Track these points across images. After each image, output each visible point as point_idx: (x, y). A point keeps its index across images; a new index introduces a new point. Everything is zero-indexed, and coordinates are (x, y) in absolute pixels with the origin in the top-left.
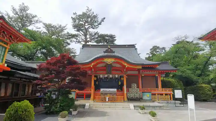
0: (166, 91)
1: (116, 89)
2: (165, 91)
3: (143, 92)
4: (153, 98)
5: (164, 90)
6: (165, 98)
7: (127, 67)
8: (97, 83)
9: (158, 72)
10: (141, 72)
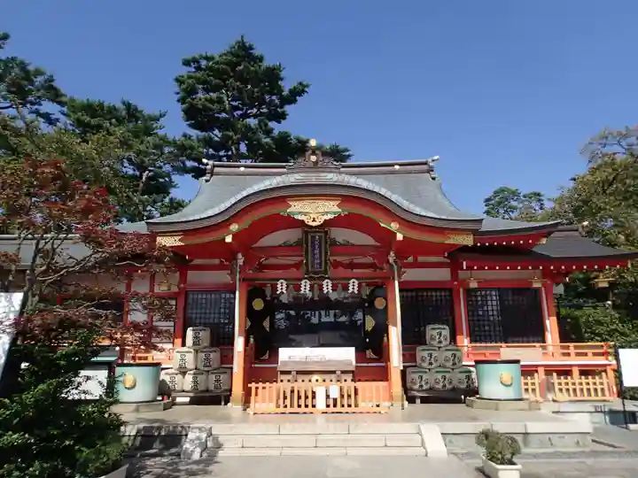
0: (586, 354)
1: (352, 350)
2: (578, 354)
3: (477, 362)
4: (527, 390)
5: (572, 351)
6: (585, 387)
7: (400, 237)
8: (266, 324)
9: (541, 268)
10: (465, 268)
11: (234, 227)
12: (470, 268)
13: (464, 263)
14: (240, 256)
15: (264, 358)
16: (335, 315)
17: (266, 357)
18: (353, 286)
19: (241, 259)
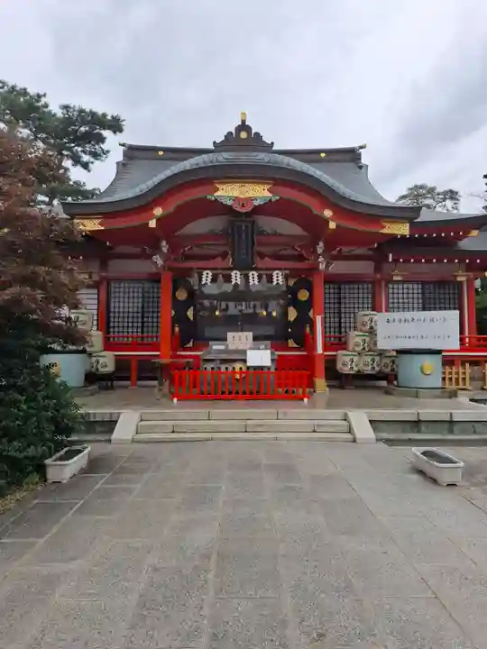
7: (332, 225)
8: (190, 313)
9: (467, 261)
10: (390, 260)
11: (158, 211)
12: (396, 261)
13: (391, 255)
14: (164, 243)
15: (188, 346)
16: (255, 307)
17: (191, 344)
18: (278, 277)
19: (164, 246)
